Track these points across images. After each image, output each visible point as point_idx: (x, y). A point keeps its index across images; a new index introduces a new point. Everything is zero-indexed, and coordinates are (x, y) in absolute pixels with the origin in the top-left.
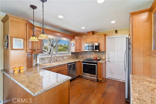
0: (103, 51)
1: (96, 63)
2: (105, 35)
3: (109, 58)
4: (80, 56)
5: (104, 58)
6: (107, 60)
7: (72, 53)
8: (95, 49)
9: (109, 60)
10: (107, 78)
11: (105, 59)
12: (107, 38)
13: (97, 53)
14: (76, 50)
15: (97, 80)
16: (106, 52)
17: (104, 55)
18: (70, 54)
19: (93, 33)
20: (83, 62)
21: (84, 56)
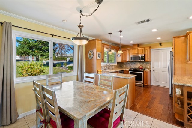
0: (148, 61)
1: (143, 71)
2: (150, 47)
3: (153, 68)
4: (125, 66)
5: (148, 67)
6: (151, 69)
7: (118, 63)
8: (141, 60)
9: (153, 69)
10: (151, 85)
11: (150, 68)
12: (151, 50)
13: (142, 63)
14: (122, 60)
15: (144, 85)
16: (150, 62)
17: (149, 64)
18: (116, 64)
19: (138, 45)
20: (130, 71)
21: (129, 66)
